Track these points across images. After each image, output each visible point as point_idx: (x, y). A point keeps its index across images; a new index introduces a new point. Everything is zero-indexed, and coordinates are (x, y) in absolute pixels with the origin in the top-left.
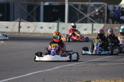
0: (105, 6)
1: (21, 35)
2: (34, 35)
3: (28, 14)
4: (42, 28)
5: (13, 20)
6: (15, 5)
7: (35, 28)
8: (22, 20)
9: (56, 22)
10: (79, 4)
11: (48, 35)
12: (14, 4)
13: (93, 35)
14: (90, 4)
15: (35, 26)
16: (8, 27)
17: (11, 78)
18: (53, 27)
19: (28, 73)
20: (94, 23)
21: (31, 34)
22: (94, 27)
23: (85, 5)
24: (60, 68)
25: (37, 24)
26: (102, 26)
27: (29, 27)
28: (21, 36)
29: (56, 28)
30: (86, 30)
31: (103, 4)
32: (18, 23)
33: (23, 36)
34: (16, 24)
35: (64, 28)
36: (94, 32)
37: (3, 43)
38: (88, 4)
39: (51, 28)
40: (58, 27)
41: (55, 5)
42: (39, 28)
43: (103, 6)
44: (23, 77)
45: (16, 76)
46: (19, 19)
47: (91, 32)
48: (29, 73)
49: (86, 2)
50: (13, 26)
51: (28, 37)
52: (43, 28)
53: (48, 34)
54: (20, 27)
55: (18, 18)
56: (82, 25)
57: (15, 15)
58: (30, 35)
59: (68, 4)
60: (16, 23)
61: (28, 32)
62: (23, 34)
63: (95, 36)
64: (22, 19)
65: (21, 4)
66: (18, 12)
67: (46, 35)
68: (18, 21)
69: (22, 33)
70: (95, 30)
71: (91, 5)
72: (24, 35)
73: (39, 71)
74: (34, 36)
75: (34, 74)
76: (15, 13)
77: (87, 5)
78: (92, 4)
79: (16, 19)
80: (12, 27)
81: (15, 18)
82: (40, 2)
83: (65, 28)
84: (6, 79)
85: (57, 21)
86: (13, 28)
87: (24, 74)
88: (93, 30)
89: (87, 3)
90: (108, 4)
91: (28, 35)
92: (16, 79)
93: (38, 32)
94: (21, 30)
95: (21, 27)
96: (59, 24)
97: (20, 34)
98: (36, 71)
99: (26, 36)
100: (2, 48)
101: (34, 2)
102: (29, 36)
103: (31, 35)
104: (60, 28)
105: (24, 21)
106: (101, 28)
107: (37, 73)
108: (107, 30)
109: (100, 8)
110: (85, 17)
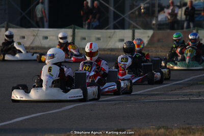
2: (32, 51)
3: (21, 14)
4: (46, 38)
7: (33, 37)
8: (11, 25)
9: (71, 28)
15: (34, 35)
19: (17, 118)
20: (139, 29)
21: (26, 48)
24: (74, 107)
25: (38, 30)
26: (150, 33)
27: (24, 37)
29: (70, 39)
32: (3, 30)
35: (84, 39)
40: (74, 36)
42: (41, 38)
44: (8, 124)
48: (19, 117)
52: (49, 38)
56: (115, 32)
68: (3, 27)
73: (36, 113)
75: (28, 119)
83: (87, 39)
85: (73, 26)
87: (11, 120)
93: (40, 45)
96: (76, 30)
98: (30, 115)
103: (27, 50)
104: (77, 39)
105: (15, 26)
106: (149, 37)
107: (32, 117)
108: (159, 41)
109: (146, 2)
110: (120, 18)
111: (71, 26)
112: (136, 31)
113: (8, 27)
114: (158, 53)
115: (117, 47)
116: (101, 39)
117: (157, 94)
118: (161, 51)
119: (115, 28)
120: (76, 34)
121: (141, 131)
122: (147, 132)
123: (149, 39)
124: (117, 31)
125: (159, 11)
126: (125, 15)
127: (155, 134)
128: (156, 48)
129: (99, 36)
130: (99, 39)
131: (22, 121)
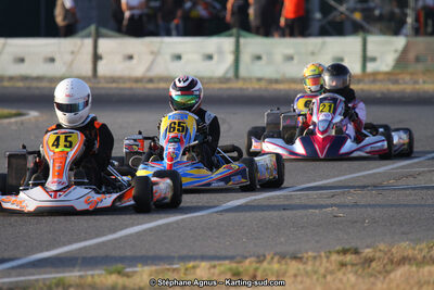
1: (100, 85)
2: (150, 86)
4: (179, 57)
7: (151, 58)
8: (104, 31)
9: (231, 35)
13: (366, 79)
15: (152, 53)
16: (52, 60)
17: (64, 245)
18: (221, 52)
19: (126, 227)
21: (137, 80)
22: (372, 50)
25: (162, 42)
26: (399, 42)
27: (131, 57)
28: (103, 92)
29: (230, 58)
30: (339, 60)
32: (89, 42)
33: (111, 89)
34: (80, 48)
35: (259, 58)
36: (371, 67)
37: (35, 117)
39: (210, 57)
40: (237, 52)
42: (168, 57)
44: (109, 241)
45: (85, 239)
46: (93, 28)
47: (357, 69)
50: (72, 53)
52: (184, 57)
54: (96, 58)
55: (88, 25)
56: (324, 43)
58: (134, 85)
60: (82, 44)
61: (126, 73)
62: (108, 82)
63: (374, 81)
64: (105, 26)
66: (90, 1)
68: (88, 36)
69: (105, 78)
70: (374, 59)
72: (114, 85)
74: (149, 89)
75: (151, 230)
76: (79, 4)
80: (68, 58)
83: (264, 57)
84: (47, 250)
86: (72, 62)
87: (115, 231)
88: (365, 59)
91: (128, 85)
92: (85, 247)
93: (166, 73)
94: (103, 68)
95: (101, 58)
96: (242, 40)
97: (99, 83)
99: (121, 89)
100: (33, 137)
102: (131, 89)
103: (139, 85)
104: (245, 58)
105: (110, 33)
106: (396, 51)
107: (159, 226)
108: (418, 60)
110: (334, 13)
111: (230, 32)
112: (370, 39)
113: (98, 36)
114: (417, 87)
116: (296, 58)
118: (424, 82)
120: (242, 47)
121: (394, 250)
122: (406, 254)
123: (396, 56)
124: (329, 40)
127: (424, 257)
128: (412, 74)
129: (290, 51)
130: (290, 58)
131: (138, 234)
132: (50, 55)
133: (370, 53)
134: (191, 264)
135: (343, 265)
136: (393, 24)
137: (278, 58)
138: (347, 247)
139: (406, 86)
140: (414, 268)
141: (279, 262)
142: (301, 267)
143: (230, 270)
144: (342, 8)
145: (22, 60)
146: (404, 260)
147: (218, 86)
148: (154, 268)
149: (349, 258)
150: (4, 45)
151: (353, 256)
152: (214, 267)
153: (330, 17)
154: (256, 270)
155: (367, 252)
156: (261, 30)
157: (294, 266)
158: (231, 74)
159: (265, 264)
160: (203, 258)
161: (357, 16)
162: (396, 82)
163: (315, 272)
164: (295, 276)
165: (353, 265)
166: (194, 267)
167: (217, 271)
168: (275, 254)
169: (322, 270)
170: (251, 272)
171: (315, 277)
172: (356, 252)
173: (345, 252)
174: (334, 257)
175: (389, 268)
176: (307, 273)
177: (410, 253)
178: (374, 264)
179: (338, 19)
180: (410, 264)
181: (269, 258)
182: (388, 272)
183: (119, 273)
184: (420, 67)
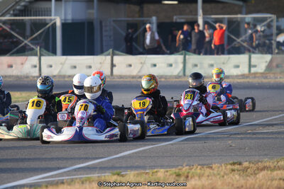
0: (272, 21)
1: (115, 80)
2: (139, 80)
4: (155, 65)
5: (101, 52)
6: (103, 24)
7: (141, 65)
8: (117, 52)
9: (182, 54)
10: (224, 18)
11: (166, 79)
12: (101, 22)
13: (251, 76)
14: (245, 18)
16: (90, 67)
18: (176, 63)
19: (124, 151)
20: (254, 53)
21: (133, 77)
22: (253, 61)
23: (234, 20)
26: (268, 57)
27: (130, 66)
28: (115, 83)
29: (181, 66)
30: (237, 67)
31: (270, 17)
32: (109, 58)
33: (120, 81)
35: (196, 66)
36: (253, 70)
38: (241, 18)
39: (171, 65)
40: (185, 62)
41: (178, 21)
42: (149, 65)
43: (269, 20)
46: (111, 50)
47: (246, 71)
48: (127, 151)
49: (237, 14)
50: (101, 63)
51: (128, 83)
52: (157, 65)
53: (166, 76)
54: (113, 65)
56: (229, 58)
57: (104, 44)
58: (131, 80)
59: (203, 18)
60: (105, 59)
61: (128, 74)
62: (118, 78)
63: (255, 77)
64: (117, 50)
65: (114, 21)
66: (110, 37)
67: (163, 80)
68: (109, 55)
69: (117, 76)
70: (255, 66)
71: (247, 20)
72: (122, 79)
76: (104, 39)
77: (239, 19)
78: (249, 18)
79: (107, 50)
80: (99, 66)
81: (105, 48)
82: (151, 17)
83: (199, 65)
86: (100, 68)
87: (118, 154)
88: (250, 66)
89: (239, 16)
90: (278, 18)
91: (128, 80)
92: (102, 162)
94: (116, 71)
95: (115, 66)
96: (187, 57)
97: (114, 78)
99: (125, 82)
101: (140, 17)
103: (134, 80)
104: (189, 66)
105: (120, 53)
106: (266, 62)
108: (277, 66)
109: (263, 24)
110: (235, 43)
112: (253, 56)
113: (113, 54)
114: (277, 80)
115: (232, 74)
117: (276, 124)
119: (230, 53)
120: (187, 61)
121: (260, 164)
123: (267, 64)
124: (232, 56)
125: (278, 34)
126: (241, 39)
128: (274, 74)
129: (212, 62)
131: (130, 155)
132: (89, 65)
133: (252, 63)
134: (155, 170)
135: (233, 170)
136: (265, 49)
137: (206, 65)
138: (235, 161)
139: (271, 80)
140: (269, 172)
141: (200, 169)
142: (212, 171)
143: (175, 173)
144: (239, 40)
145: (75, 67)
146: (264, 168)
147: (175, 80)
148: (137, 172)
149: (237, 167)
150: (66, 59)
151: (238, 166)
152: (167, 172)
153: (233, 45)
154: (188, 173)
155: (246, 164)
156: (197, 51)
157: (208, 171)
158: (181, 74)
159: (193, 170)
160: (162, 167)
161: (245, 44)
162: (266, 78)
163: (219, 174)
164: (208, 176)
165: (238, 170)
166: (157, 172)
167: (168, 174)
168: (199, 165)
169: (222, 173)
170: (186, 174)
171: (218, 177)
172: (240, 164)
173: (234, 164)
174: (229, 167)
175: (256, 172)
176: (214, 175)
177: (267, 164)
178: (249, 170)
179: (237, 46)
180: (268, 170)
181: (195, 167)
182: (256, 174)
183: (118, 175)
184: (278, 70)
